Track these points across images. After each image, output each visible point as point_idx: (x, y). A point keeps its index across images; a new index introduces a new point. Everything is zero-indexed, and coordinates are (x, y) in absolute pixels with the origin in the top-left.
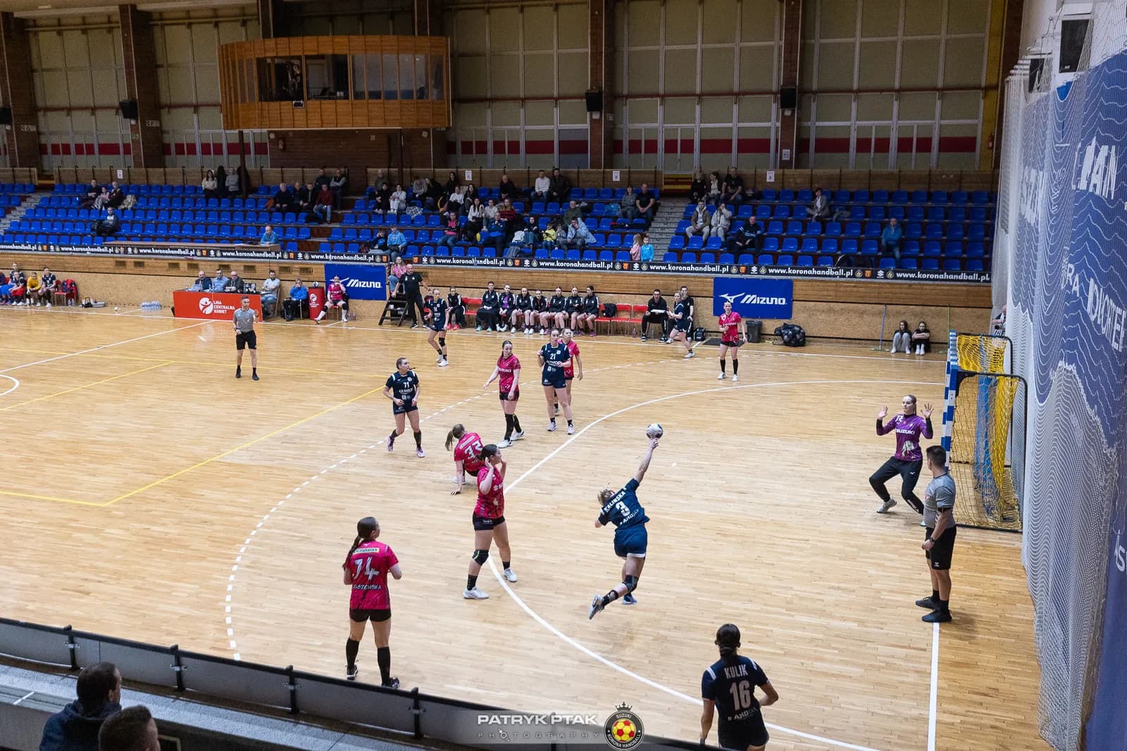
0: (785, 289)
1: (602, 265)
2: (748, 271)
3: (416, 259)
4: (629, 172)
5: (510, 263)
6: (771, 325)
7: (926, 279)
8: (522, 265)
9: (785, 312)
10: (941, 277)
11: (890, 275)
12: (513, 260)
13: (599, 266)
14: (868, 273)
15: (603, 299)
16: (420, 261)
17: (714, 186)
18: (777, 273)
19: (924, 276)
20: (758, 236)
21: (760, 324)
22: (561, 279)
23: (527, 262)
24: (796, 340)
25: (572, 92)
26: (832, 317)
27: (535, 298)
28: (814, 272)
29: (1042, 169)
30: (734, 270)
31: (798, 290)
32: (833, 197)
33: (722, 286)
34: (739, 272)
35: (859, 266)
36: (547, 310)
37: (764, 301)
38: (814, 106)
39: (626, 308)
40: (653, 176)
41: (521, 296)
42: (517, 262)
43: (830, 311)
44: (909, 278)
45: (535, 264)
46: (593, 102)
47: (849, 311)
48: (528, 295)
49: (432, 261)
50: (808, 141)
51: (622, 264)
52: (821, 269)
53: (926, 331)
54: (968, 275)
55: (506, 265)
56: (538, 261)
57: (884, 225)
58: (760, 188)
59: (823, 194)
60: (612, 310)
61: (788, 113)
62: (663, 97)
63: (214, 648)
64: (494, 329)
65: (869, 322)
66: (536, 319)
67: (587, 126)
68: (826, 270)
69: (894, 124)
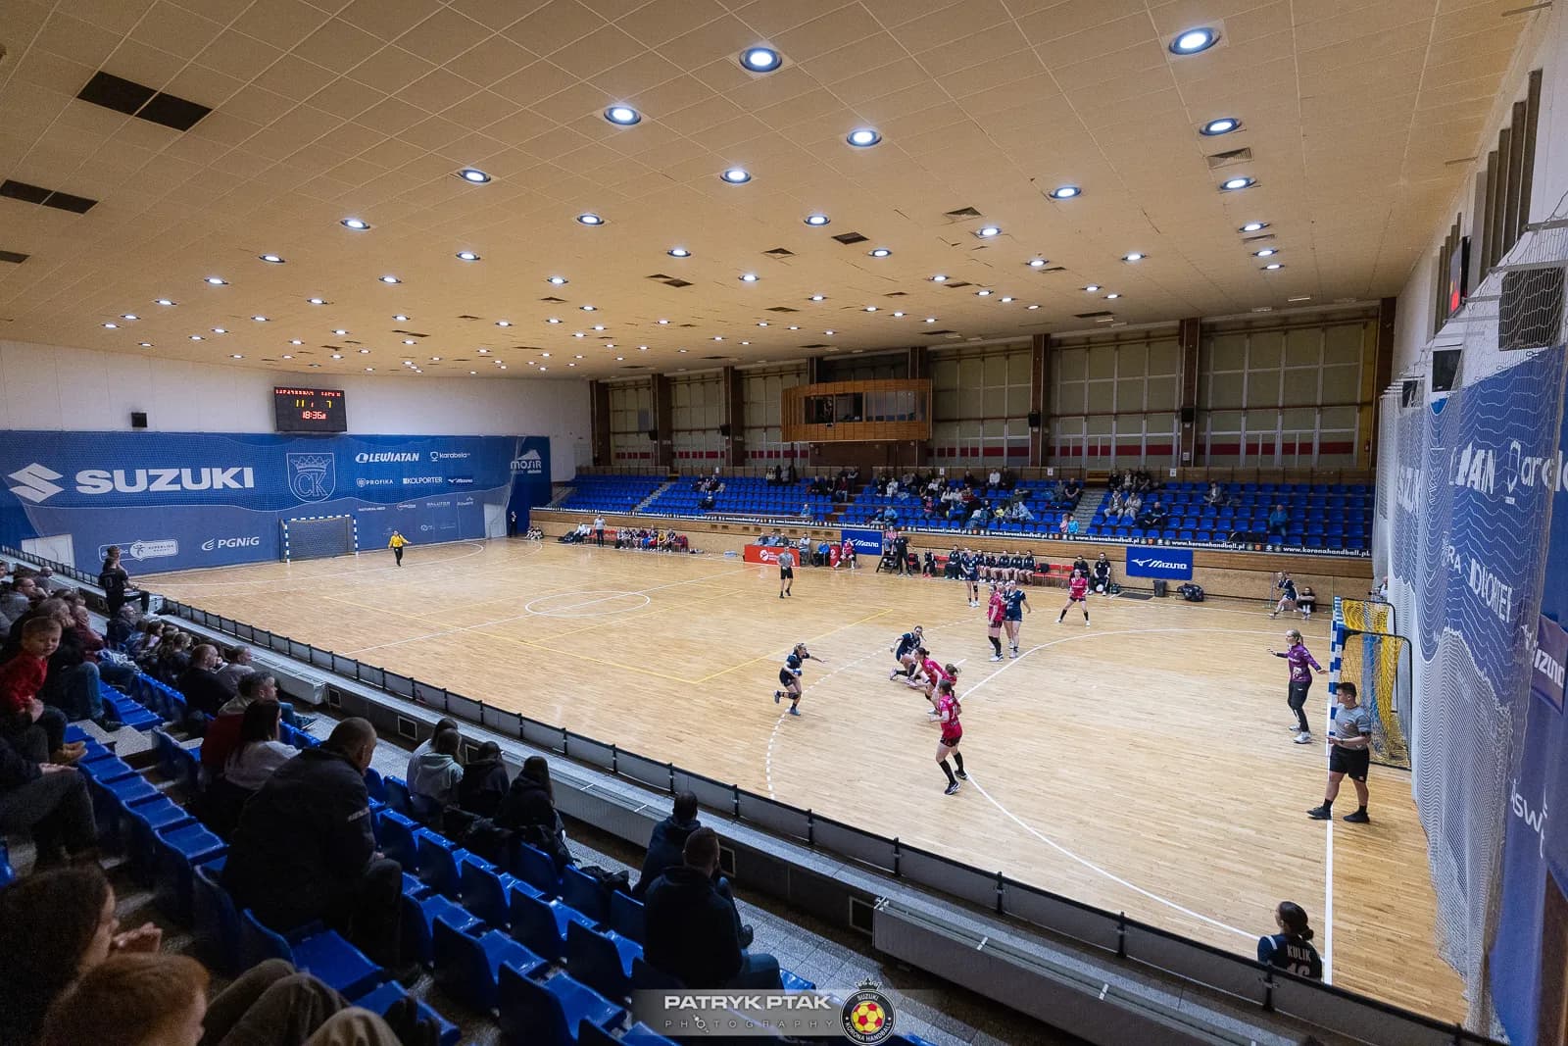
0: (1187, 557)
1: (1039, 535)
2: (1155, 542)
3: (903, 528)
4: (1060, 470)
5: (970, 532)
6: (1174, 585)
7: (1310, 553)
8: (978, 534)
9: (1187, 575)
10: (1325, 552)
11: (1278, 549)
12: (972, 531)
13: (1036, 536)
14: (1258, 547)
15: (1038, 560)
16: (906, 530)
17: (1128, 479)
18: (1179, 545)
19: (1309, 551)
20: (1163, 517)
21: (1165, 584)
22: (1007, 545)
23: (982, 532)
24: (1196, 596)
25: (1017, 413)
26: (1227, 580)
27: (988, 558)
28: (1210, 545)
29: (1419, 468)
30: (1143, 542)
31: (1197, 557)
32: (1226, 488)
33: (1132, 553)
34: (1147, 544)
35: (1251, 541)
36: (996, 566)
37: (1169, 565)
38: (1209, 420)
39: (1056, 567)
40: (1078, 472)
41: (977, 556)
42: (975, 532)
43: (1225, 575)
44: (1295, 552)
45: (988, 533)
46: (1034, 420)
47: (1242, 576)
48: (982, 555)
49: (914, 529)
50: (1204, 446)
51: (1053, 535)
52: (1217, 543)
53: (1311, 594)
54: (1349, 551)
55: (967, 534)
56: (991, 531)
57: (1271, 510)
58: (1164, 481)
59: (1217, 485)
60: (1045, 568)
61: (1187, 426)
62: (1086, 416)
63: (757, 788)
64: (957, 578)
65: (1262, 585)
66: (988, 573)
67: (1029, 437)
68: (1221, 543)
69: (1279, 432)
